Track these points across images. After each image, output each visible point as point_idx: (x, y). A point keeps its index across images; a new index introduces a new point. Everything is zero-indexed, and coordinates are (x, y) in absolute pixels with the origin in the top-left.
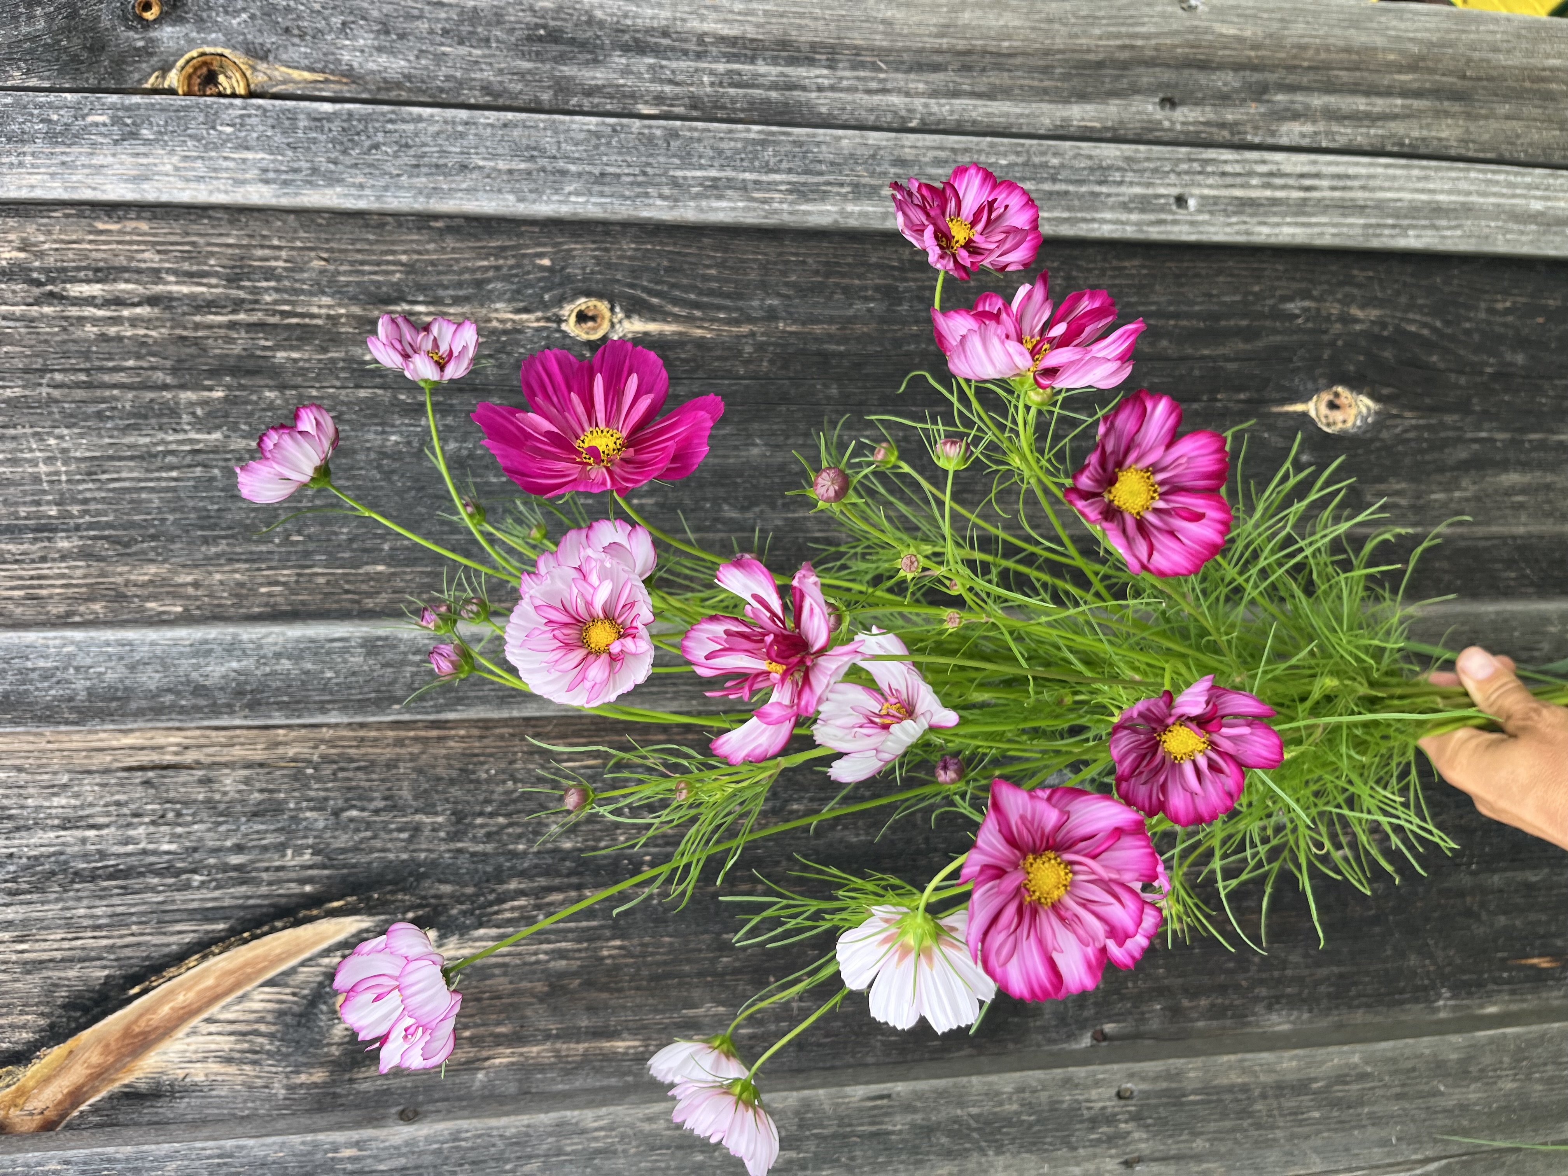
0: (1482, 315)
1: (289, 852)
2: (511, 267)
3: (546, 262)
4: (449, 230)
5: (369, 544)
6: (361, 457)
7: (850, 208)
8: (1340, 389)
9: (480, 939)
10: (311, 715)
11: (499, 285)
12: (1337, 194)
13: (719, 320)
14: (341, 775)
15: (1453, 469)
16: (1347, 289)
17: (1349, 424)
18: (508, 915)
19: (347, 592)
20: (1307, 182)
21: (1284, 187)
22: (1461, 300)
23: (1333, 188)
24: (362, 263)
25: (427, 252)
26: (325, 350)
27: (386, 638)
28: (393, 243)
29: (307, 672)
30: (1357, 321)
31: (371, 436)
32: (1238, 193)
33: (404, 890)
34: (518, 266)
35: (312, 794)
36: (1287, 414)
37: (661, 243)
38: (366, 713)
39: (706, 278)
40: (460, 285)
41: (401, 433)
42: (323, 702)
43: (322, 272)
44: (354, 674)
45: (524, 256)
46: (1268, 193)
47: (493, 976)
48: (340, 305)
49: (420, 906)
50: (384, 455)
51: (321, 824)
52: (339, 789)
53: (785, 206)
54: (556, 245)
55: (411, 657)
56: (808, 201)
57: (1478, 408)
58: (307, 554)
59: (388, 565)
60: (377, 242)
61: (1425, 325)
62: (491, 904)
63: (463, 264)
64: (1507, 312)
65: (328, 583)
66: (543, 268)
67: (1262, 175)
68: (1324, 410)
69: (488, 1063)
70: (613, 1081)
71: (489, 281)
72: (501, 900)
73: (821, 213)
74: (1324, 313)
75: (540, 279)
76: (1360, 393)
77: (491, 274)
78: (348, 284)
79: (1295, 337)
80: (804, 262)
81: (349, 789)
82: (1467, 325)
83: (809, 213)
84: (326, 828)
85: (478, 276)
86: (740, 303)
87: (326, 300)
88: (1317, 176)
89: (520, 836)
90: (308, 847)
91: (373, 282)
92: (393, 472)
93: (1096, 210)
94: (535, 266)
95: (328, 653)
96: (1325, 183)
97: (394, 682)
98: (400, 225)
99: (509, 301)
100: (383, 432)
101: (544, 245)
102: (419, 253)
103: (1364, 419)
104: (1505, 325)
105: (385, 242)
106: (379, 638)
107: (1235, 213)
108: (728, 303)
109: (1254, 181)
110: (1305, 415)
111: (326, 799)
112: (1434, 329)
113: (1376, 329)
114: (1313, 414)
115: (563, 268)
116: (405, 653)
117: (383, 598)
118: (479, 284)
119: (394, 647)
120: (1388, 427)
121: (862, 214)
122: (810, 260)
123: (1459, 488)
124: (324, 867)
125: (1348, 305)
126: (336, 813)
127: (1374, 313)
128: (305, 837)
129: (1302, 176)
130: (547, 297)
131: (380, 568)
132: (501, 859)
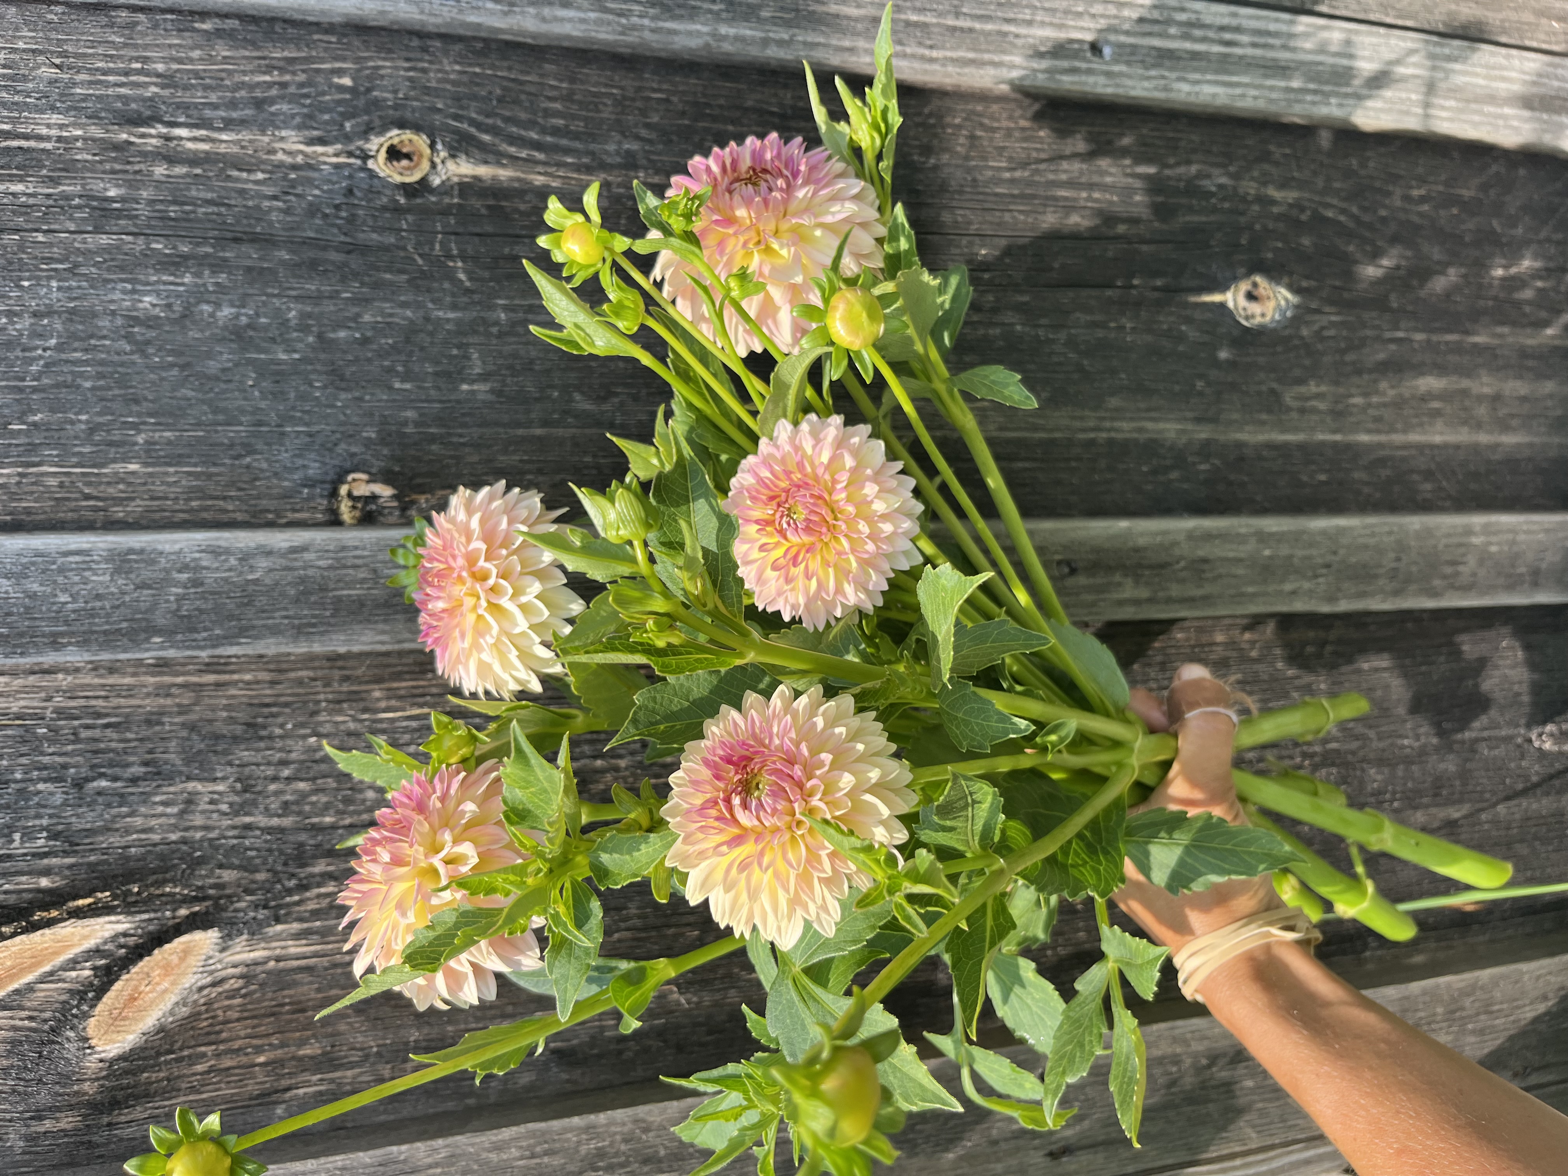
0: (1398, 203)
1: (17, 836)
2: (301, 85)
3: (347, 81)
4: (219, 33)
5: (116, 436)
6: (104, 323)
7: (724, 30)
8: (1258, 279)
9: (278, 937)
10: (39, 653)
11: (285, 107)
12: (1258, 52)
13: (565, 165)
14: (84, 734)
15: (1370, 371)
16: (1266, 167)
17: (1268, 318)
18: (311, 906)
19: (88, 497)
20: (1228, 36)
21: (1204, 40)
22: (1378, 184)
23: (1254, 45)
24: (105, 72)
25: (191, 61)
26: (54, 181)
27: (142, 551)
28: (146, 47)
29: (33, 596)
30: (1273, 202)
31: (117, 296)
32: (1157, 42)
33: (174, 881)
34: (308, 84)
35: (46, 760)
36: (1205, 304)
37: (493, 67)
38: (114, 649)
39: (548, 114)
40: (233, 105)
41: (158, 294)
42: (55, 635)
43: (52, 82)
44: (98, 597)
45: (318, 71)
46: (1188, 45)
47: (294, 984)
48: (75, 125)
49: (196, 899)
50: (136, 321)
51: (58, 799)
52: (81, 752)
53: (646, 22)
54: (358, 60)
55: (176, 575)
56: (674, 18)
57: (1395, 305)
58: (32, 448)
59: (146, 464)
60: (126, 45)
61: (1343, 211)
62: (289, 892)
63: (238, 78)
64: (1423, 199)
65: (61, 485)
66: (342, 89)
67: (1180, 24)
68: (1242, 302)
69: (288, 1095)
70: (450, 1105)
71: (272, 101)
72: (303, 887)
73: (690, 33)
74: (1241, 191)
75: (339, 102)
76: (1278, 283)
77: (274, 92)
78: (86, 98)
79: (1212, 218)
80: (667, 100)
81: (96, 752)
82: (1383, 213)
83: (674, 32)
84: (65, 804)
85: (258, 94)
86: (592, 146)
87: (56, 118)
88: (1238, 29)
89: (327, 807)
90: (43, 829)
91: (119, 97)
92: (148, 342)
93: (1004, 52)
94: (331, 85)
95: (61, 570)
96: (1245, 39)
97: (152, 609)
98: (155, 26)
99: (299, 128)
100: (134, 291)
101: (344, 59)
102: (180, 61)
103: (1283, 313)
104: (1421, 215)
105: (136, 46)
106: (131, 551)
107: (1154, 66)
108: (577, 145)
109: (1173, 31)
110: (1222, 306)
111: (65, 767)
112: (1352, 216)
113: (1294, 212)
114: (1231, 305)
115: (369, 90)
116: (167, 571)
117: (136, 507)
118: (259, 104)
119: (153, 562)
120: (1307, 323)
121: (737, 38)
122: (675, 99)
123: (1377, 392)
124: (66, 853)
125: (1265, 184)
126: (79, 784)
127: (1291, 195)
128: (38, 816)
129: (1223, 28)
130: (348, 125)
131: (133, 467)
132: (303, 837)
